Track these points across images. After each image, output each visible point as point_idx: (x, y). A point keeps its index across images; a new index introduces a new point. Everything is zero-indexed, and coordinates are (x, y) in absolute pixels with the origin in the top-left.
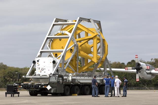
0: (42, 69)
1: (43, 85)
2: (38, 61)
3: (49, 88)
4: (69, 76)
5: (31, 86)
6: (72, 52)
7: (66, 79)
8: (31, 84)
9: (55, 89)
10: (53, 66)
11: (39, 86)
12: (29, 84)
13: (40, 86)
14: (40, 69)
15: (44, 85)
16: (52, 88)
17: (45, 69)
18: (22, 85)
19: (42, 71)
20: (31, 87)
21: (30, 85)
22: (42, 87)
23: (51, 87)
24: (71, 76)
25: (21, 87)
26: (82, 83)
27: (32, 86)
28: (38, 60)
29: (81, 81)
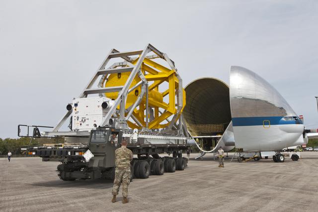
0: (84, 120)
1: (76, 151)
2: (76, 105)
3: (88, 156)
4: (134, 132)
5: (53, 152)
6: (138, 95)
7: (128, 138)
8: (52, 148)
9: (102, 158)
10: (103, 113)
11: (67, 153)
12: (49, 149)
13: (69, 153)
14: (80, 120)
15: (80, 150)
16: (94, 156)
17: (88, 119)
18: (35, 151)
19: (82, 123)
20: (53, 155)
21: (50, 151)
22: (74, 154)
23: (93, 153)
24: (137, 132)
25: (34, 153)
26: (154, 145)
27: (55, 152)
28: (76, 103)
29: (153, 143)
